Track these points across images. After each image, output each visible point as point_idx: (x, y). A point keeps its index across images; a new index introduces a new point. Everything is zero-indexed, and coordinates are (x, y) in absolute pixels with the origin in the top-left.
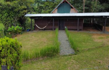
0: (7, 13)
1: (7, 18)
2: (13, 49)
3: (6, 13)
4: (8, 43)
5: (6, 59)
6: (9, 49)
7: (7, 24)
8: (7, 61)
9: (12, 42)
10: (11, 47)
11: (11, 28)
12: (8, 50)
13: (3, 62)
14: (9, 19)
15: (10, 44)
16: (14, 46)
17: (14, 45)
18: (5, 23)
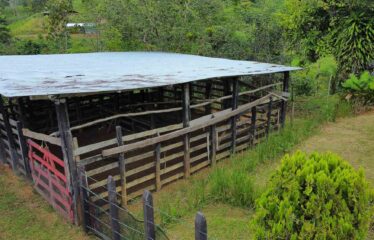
0: (357, 24)
1: (352, 41)
2: (344, 201)
3: (354, 24)
4: (332, 181)
5: (316, 225)
6: (331, 201)
7: (347, 61)
8: (315, 233)
9: (345, 180)
10: (339, 197)
11: (359, 77)
12: (326, 201)
13: (305, 231)
14: (360, 46)
15: (336, 184)
16: (350, 195)
17: (350, 190)
18: (341, 57)
